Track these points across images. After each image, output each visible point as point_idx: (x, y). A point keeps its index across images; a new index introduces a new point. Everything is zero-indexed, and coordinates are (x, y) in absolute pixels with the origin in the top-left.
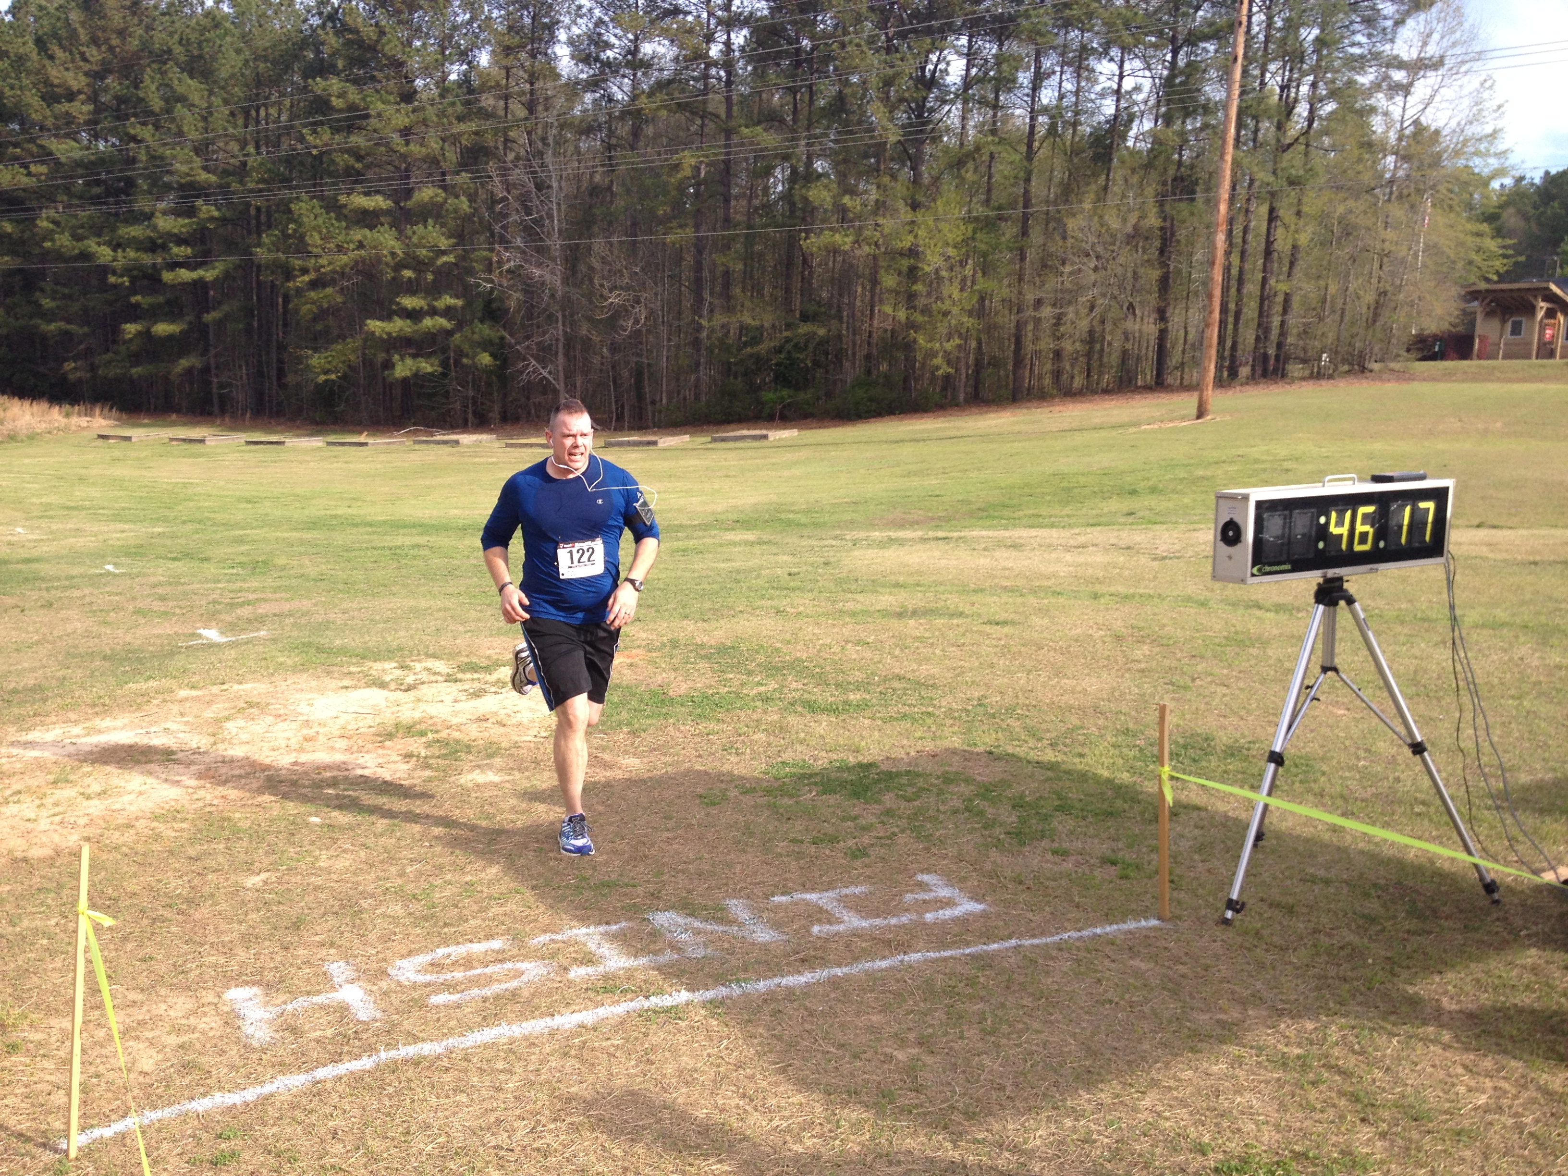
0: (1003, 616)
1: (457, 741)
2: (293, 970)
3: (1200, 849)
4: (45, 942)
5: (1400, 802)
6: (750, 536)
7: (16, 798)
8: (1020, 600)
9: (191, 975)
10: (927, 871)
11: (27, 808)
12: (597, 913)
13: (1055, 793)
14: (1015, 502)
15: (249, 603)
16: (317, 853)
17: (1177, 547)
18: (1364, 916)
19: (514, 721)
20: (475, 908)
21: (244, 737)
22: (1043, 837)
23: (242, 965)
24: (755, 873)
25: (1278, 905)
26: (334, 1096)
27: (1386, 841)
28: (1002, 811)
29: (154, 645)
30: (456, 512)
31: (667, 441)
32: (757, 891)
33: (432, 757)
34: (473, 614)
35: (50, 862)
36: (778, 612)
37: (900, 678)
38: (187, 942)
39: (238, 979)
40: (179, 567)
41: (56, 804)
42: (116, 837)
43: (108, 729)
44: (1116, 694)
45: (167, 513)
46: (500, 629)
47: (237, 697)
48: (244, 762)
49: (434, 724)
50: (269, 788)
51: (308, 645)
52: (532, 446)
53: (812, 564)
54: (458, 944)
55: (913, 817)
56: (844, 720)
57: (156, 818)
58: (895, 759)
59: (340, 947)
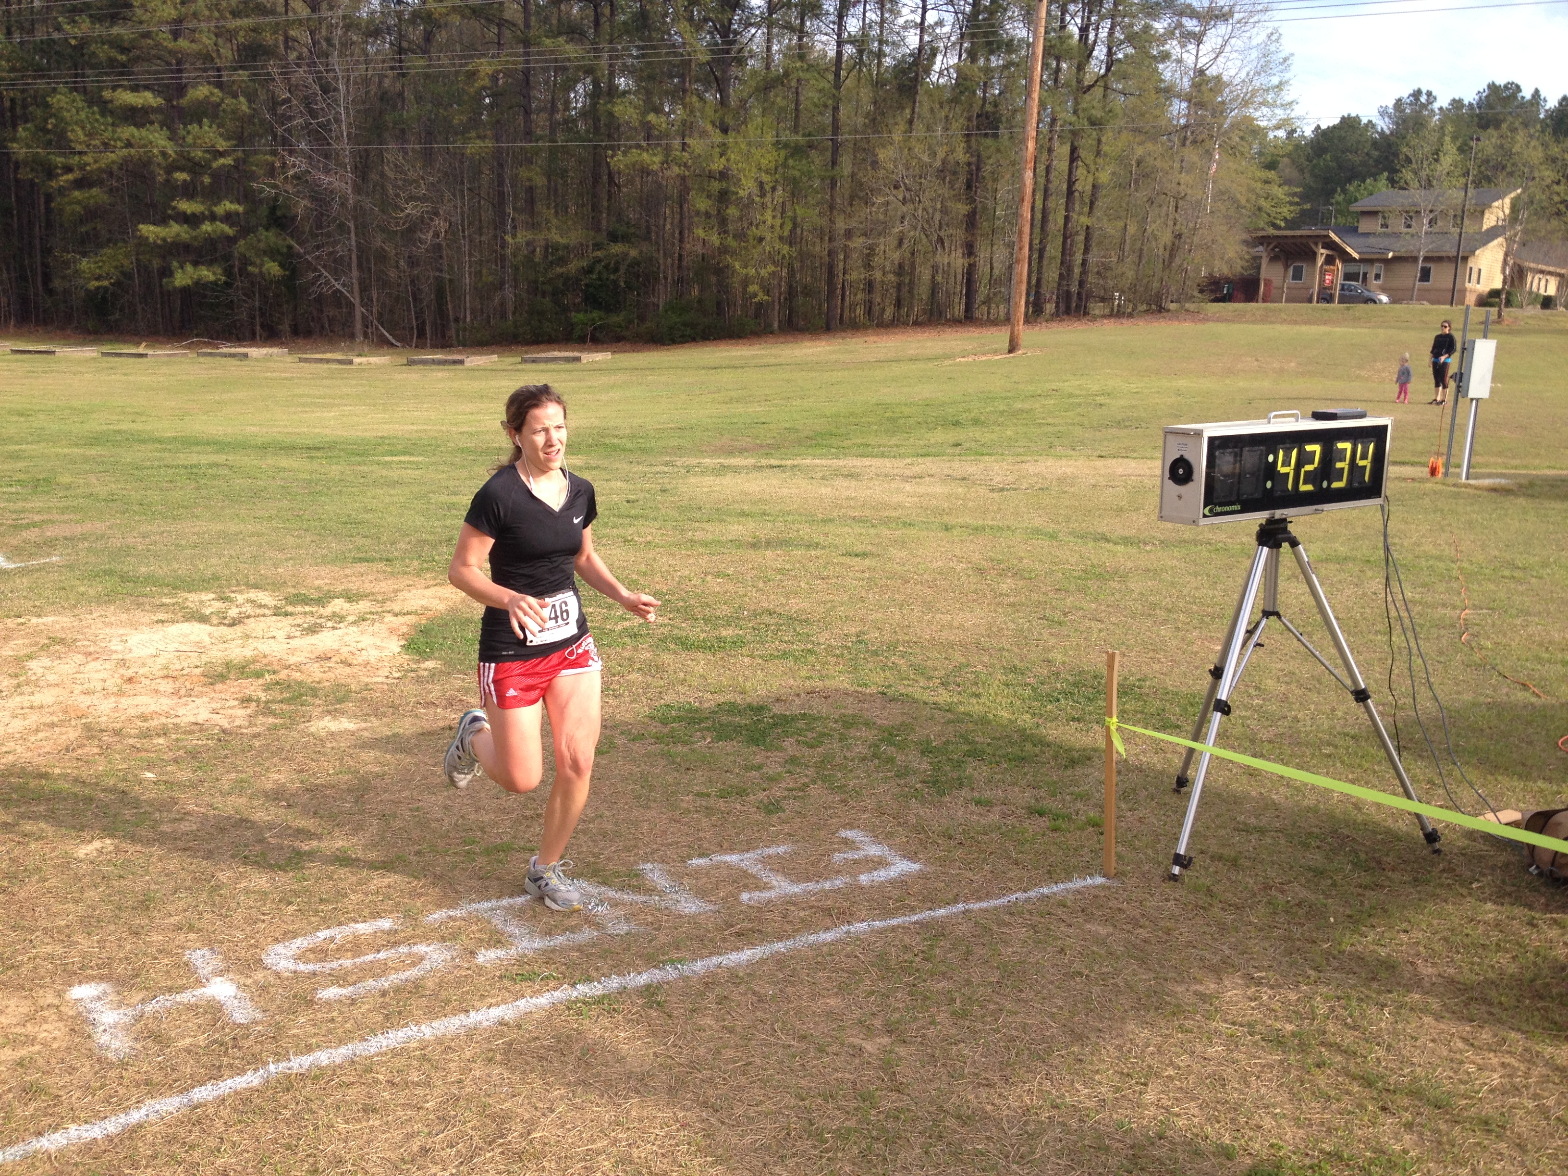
0: (859, 548)
1: (300, 683)
2: (147, 960)
3: (1124, 796)
5: (1308, 744)
8: (872, 531)
9: (23, 970)
10: (850, 826)
12: (495, 882)
13: (961, 736)
14: (843, 430)
15: (34, 525)
17: (1011, 478)
18: (1310, 869)
19: (360, 660)
21: (52, 678)
22: (961, 786)
23: (84, 955)
24: (665, 832)
25: (1220, 858)
26: (219, 1125)
27: (1306, 784)
28: (911, 757)
30: (253, 429)
31: (474, 361)
32: (671, 853)
33: (273, 701)
34: (290, 540)
37: (770, 613)
39: (79, 974)
44: (994, 629)
46: (324, 556)
47: (38, 632)
48: (55, 708)
49: (270, 664)
50: (89, 738)
51: (109, 573)
52: (328, 361)
53: (648, 491)
54: (340, 924)
55: (821, 765)
56: (722, 659)
58: (785, 701)
59: (199, 930)
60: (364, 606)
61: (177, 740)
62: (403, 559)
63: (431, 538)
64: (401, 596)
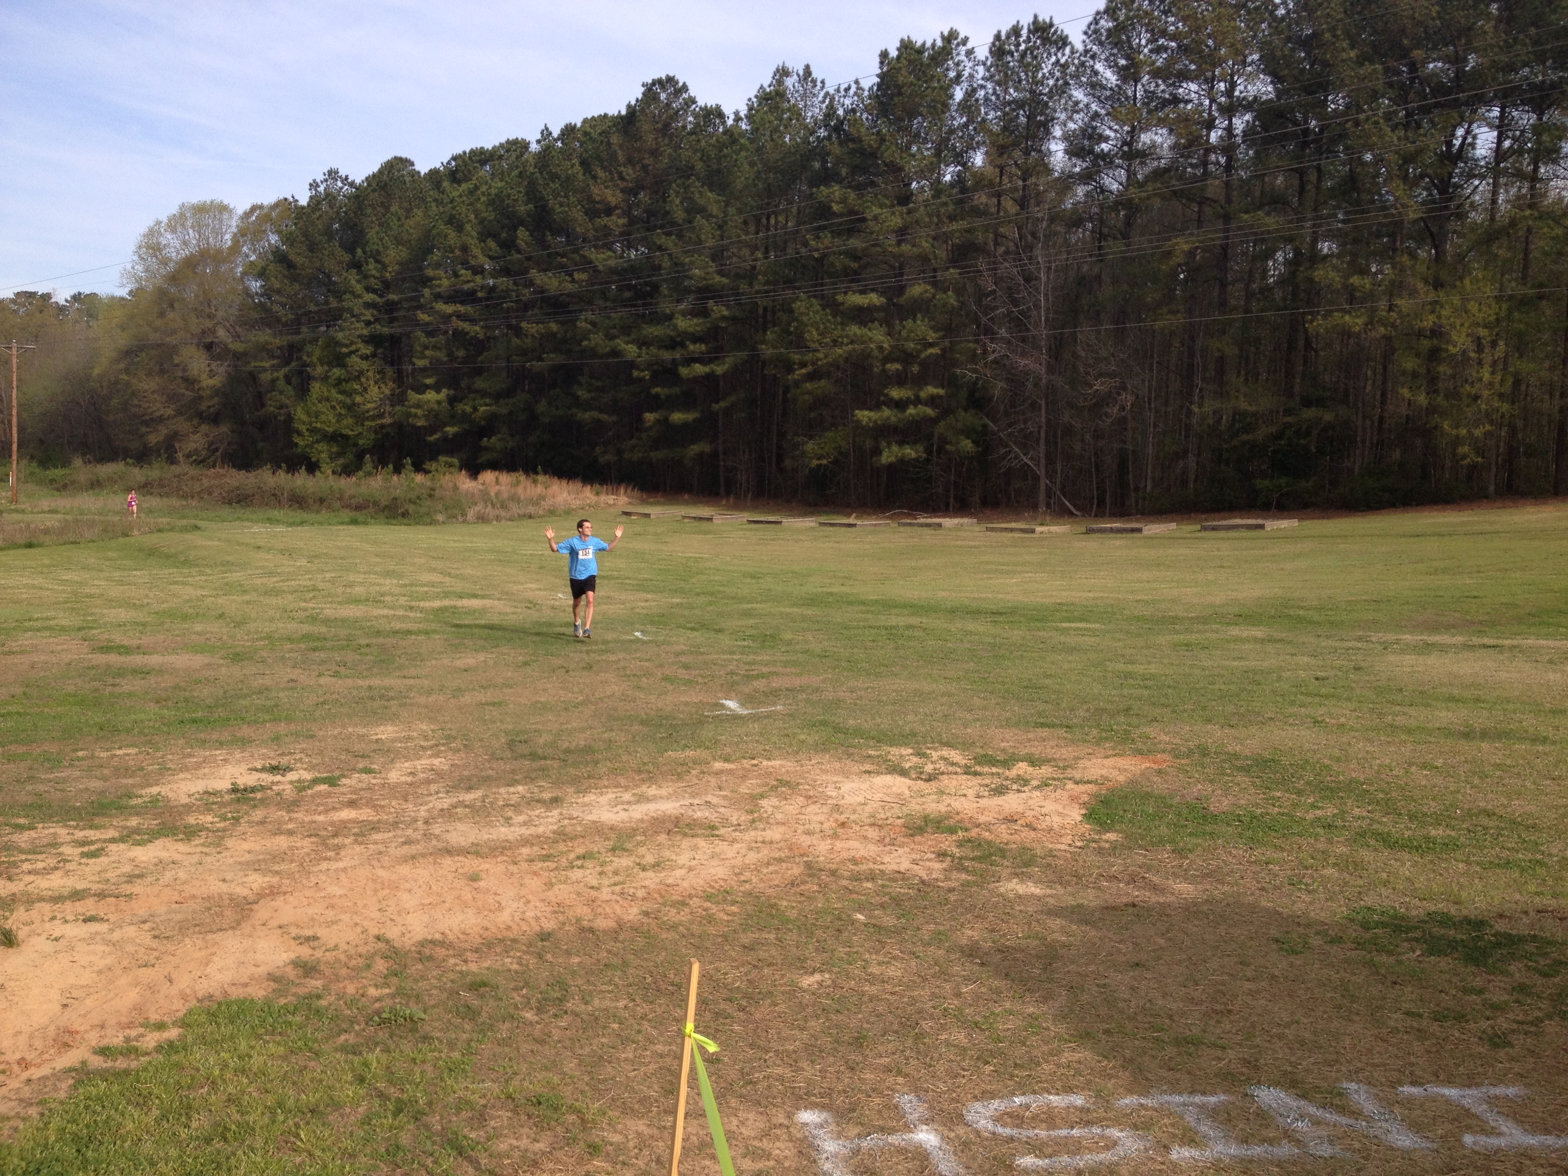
1: (989, 843)
2: (862, 1097)
4: (615, 1026)
6: (1258, 633)
7: (579, 863)
9: (760, 1087)
11: (588, 875)
12: (1186, 1076)
15: (762, 676)
16: (867, 956)
19: (1044, 825)
20: (1046, 1048)
21: (779, 816)
23: (809, 1082)
24: (1370, 1051)
29: (683, 712)
30: (945, 593)
31: (1152, 529)
32: (1378, 1075)
33: (966, 858)
34: (977, 701)
35: (614, 934)
36: (1316, 722)
37: (1489, 814)
38: (752, 1046)
39: (803, 1100)
40: (698, 637)
41: (616, 873)
42: (672, 915)
43: (655, 798)
45: (683, 584)
46: (1008, 719)
47: (768, 774)
48: (782, 844)
49: (962, 821)
50: (810, 876)
51: (824, 723)
52: (1012, 530)
53: (1340, 669)
54: (1034, 1092)
55: (1557, 999)
56: (1432, 861)
57: (708, 898)
58: (1510, 918)
59: (907, 1075)
60: (1045, 771)
61: (883, 886)
62: (1082, 727)
63: (1109, 706)
64: (1082, 764)
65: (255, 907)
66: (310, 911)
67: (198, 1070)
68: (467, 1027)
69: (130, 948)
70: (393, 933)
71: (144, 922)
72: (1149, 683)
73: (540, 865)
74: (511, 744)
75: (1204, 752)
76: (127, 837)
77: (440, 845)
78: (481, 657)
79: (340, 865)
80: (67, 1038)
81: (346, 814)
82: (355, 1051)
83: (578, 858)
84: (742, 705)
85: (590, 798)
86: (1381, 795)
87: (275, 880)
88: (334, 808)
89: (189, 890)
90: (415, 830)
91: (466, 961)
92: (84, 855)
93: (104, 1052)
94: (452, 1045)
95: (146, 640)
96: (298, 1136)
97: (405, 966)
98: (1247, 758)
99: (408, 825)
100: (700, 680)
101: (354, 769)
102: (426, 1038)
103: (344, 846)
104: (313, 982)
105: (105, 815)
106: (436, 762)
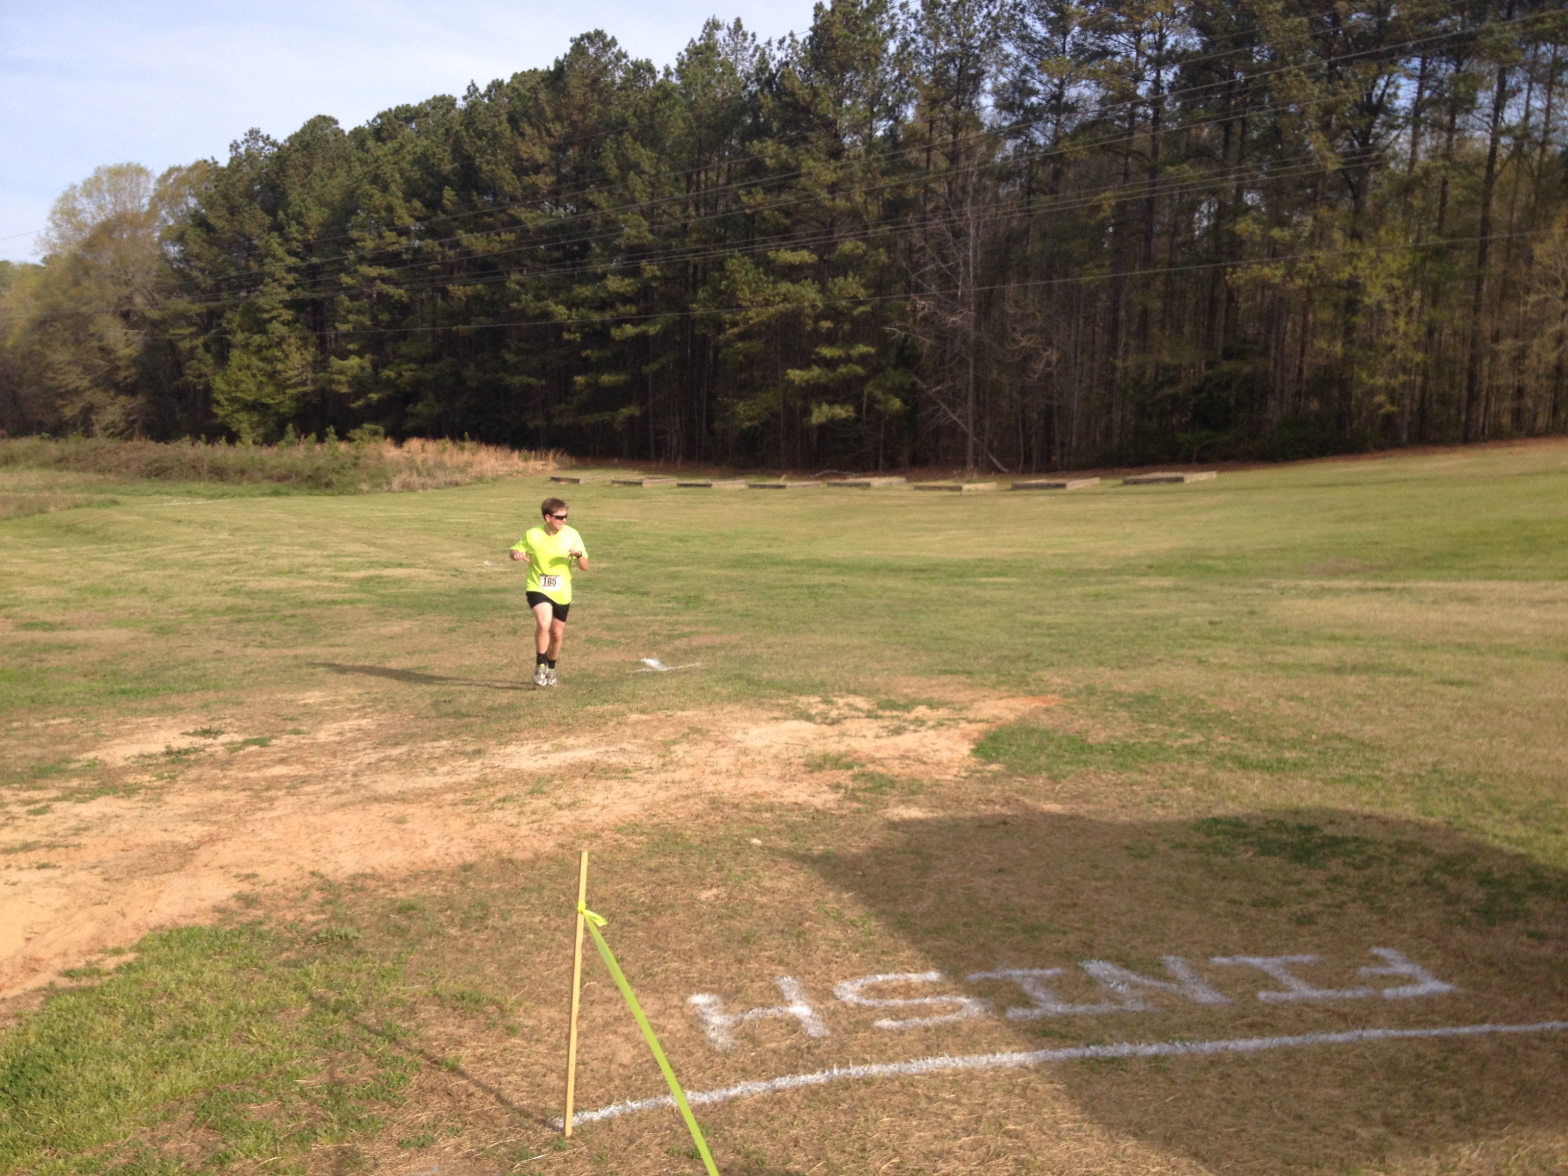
0: (1458, 676)
1: (881, 776)
2: (747, 982)
4: (532, 936)
6: (1166, 582)
7: (500, 805)
8: (1477, 659)
9: (658, 978)
10: (1384, 944)
11: (509, 815)
12: (1029, 956)
13: (1528, 871)
14: (1468, 551)
15: (683, 635)
16: (761, 873)
19: (934, 760)
20: (910, 939)
21: (689, 760)
22: (1516, 917)
23: (701, 972)
24: (1192, 931)
26: (793, 1106)
28: (1466, 886)
29: (605, 671)
30: (868, 552)
31: (1075, 484)
32: (1196, 950)
33: (859, 789)
34: (888, 653)
35: (532, 863)
36: (1200, 662)
37: (1340, 738)
38: (652, 947)
39: (697, 986)
40: (622, 600)
41: (534, 812)
43: (573, 747)
45: (607, 550)
46: (915, 668)
47: (681, 723)
48: (690, 783)
49: (859, 758)
50: (714, 809)
51: (739, 677)
52: (939, 488)
53: (1235, 613)
54: (896, 972)
55: (1364, 886)
56: (1279, 780)
57: (619, 830)
58: (1339, 824)
59: (788, 964)
60: (942, 713)
61: (781, 816)
62: (982, 673)
63: (1011, 654)
64: (976, 705)
65: (196, 852)
66: (249, 854)
67: (156, 985)
68: (397, 943)
69: (83, 890)
70: (326, 869)
71: (94, 867)
72: (1054, 631)
73: (463, 808)
74: (435, 705)
75: (1091, 691)
76: (70, 796)
77: (368, 794)
78: (407, 624)
79: (274, 814)
80: (34, 965)
81: (278, 770)
82: (296, 964)
83: (499, 801)
84: (663, 663)
85: (511, 749)
86: (1246, 724)
87: (214, 829)
88: (266, 766)
89: (133, 839)
90: (345, 782)
91: (395, 890)
92: (30, 812)
93: (69, 974)
94: (383, 957)
95: (68, 617)
96: (250, 1031)
97: (339, 896)
98: (1130, 695)
99: (337, 779)
100: (623, 641)
101: (283, 731)
102: (359, 953)
103: (277, 798)
104: (255, 912)
105: (47, 778)
106: (363, 722)
